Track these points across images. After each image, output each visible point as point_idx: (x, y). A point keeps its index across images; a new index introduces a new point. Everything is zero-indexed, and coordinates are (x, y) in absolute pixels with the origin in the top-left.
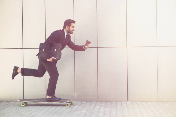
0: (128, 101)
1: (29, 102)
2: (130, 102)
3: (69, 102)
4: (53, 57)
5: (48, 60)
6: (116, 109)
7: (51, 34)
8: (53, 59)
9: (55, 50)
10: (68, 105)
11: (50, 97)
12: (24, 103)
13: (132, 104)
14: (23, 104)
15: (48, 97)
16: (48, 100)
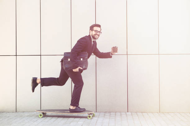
0: (128, 112)
1: (48, 113)
2: (130, 113)
3: (91, 114)
4: (79, 67)
5: (74, 70)
6: (115, 120)
7: (78, 41)
8: (79, 69)
9: (82, 59)
10: (90, 117)
11: (74, 108)
12: (42, 114)
13: (132, 115)
14: (41, 116)
15: (72, 108)
16: (72, 111)
